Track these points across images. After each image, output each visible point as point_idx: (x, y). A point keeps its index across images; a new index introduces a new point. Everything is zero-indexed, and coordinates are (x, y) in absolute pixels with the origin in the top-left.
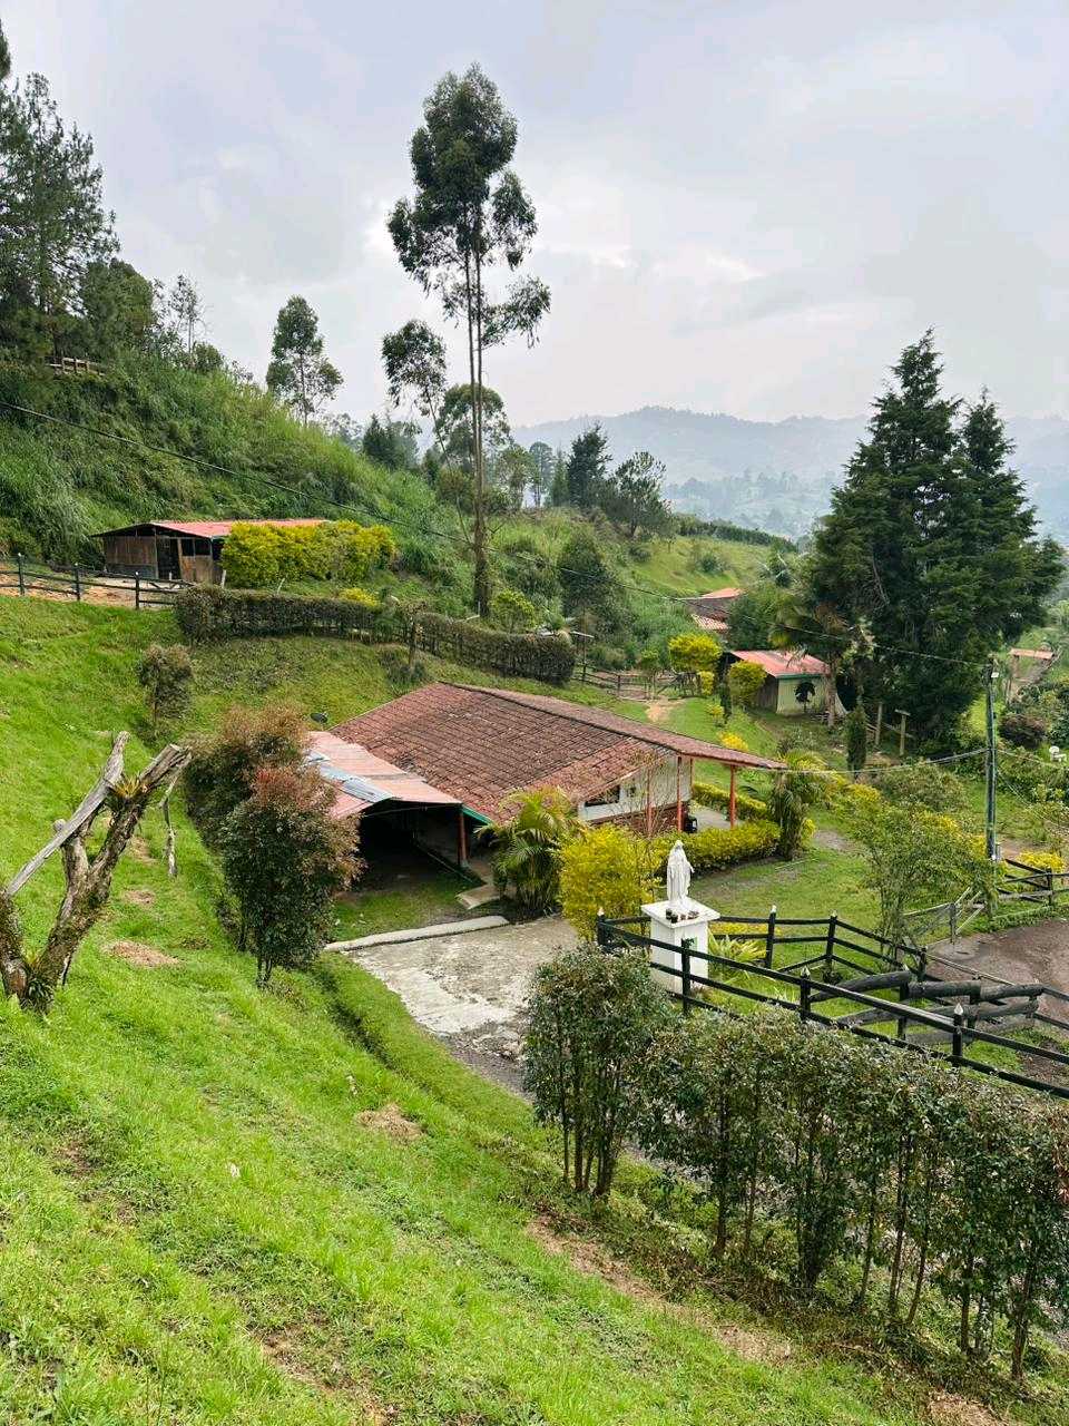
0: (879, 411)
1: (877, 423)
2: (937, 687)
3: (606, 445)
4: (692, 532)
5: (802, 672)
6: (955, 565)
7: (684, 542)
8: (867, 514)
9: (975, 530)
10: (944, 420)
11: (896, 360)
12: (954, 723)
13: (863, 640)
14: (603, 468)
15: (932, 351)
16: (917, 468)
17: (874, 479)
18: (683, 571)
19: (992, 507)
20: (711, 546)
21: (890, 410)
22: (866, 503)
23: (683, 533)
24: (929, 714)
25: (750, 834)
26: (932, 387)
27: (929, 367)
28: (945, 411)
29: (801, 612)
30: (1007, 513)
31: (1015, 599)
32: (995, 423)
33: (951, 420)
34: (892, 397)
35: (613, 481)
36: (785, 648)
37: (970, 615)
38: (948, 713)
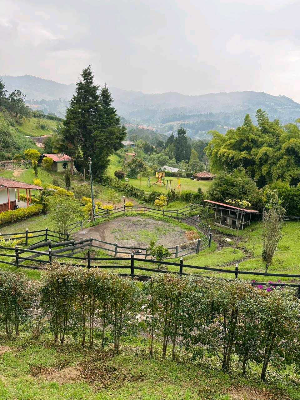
0: (78, 87)
1: (78, 90)
2: (98, 164)
3: (5, 87)
4: (38, 117)
5: (64, 160)
6: (99, 132)
7: (35, 120)
8: (76, 116)
9: (104, 122)
10: (95, 91)
11: (82, 73)
12: (102, 173)
13: (79, 152)
14: (4, 94)
15: (91, 71)
16: (89, 104)
17: (77, 106)
18: (35, 129)
19: (108, 116)
20: (44, 121)
21: (81, 87)
22: (76, 113)
23: (35, 117)
24: (96, 171)
25: (34, 208)
26: (92, 81)
27: (90, 75)
28: (95, 88)
29: (61, 143)
30: (112, 118)
31: (115, 141)
32: (108, 93)
33: (97, 91)
34: (81, 83)
35: (8, 99)
36: (58, 153)
37: (104, 145)
38: (101, 171)
